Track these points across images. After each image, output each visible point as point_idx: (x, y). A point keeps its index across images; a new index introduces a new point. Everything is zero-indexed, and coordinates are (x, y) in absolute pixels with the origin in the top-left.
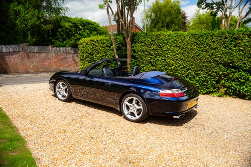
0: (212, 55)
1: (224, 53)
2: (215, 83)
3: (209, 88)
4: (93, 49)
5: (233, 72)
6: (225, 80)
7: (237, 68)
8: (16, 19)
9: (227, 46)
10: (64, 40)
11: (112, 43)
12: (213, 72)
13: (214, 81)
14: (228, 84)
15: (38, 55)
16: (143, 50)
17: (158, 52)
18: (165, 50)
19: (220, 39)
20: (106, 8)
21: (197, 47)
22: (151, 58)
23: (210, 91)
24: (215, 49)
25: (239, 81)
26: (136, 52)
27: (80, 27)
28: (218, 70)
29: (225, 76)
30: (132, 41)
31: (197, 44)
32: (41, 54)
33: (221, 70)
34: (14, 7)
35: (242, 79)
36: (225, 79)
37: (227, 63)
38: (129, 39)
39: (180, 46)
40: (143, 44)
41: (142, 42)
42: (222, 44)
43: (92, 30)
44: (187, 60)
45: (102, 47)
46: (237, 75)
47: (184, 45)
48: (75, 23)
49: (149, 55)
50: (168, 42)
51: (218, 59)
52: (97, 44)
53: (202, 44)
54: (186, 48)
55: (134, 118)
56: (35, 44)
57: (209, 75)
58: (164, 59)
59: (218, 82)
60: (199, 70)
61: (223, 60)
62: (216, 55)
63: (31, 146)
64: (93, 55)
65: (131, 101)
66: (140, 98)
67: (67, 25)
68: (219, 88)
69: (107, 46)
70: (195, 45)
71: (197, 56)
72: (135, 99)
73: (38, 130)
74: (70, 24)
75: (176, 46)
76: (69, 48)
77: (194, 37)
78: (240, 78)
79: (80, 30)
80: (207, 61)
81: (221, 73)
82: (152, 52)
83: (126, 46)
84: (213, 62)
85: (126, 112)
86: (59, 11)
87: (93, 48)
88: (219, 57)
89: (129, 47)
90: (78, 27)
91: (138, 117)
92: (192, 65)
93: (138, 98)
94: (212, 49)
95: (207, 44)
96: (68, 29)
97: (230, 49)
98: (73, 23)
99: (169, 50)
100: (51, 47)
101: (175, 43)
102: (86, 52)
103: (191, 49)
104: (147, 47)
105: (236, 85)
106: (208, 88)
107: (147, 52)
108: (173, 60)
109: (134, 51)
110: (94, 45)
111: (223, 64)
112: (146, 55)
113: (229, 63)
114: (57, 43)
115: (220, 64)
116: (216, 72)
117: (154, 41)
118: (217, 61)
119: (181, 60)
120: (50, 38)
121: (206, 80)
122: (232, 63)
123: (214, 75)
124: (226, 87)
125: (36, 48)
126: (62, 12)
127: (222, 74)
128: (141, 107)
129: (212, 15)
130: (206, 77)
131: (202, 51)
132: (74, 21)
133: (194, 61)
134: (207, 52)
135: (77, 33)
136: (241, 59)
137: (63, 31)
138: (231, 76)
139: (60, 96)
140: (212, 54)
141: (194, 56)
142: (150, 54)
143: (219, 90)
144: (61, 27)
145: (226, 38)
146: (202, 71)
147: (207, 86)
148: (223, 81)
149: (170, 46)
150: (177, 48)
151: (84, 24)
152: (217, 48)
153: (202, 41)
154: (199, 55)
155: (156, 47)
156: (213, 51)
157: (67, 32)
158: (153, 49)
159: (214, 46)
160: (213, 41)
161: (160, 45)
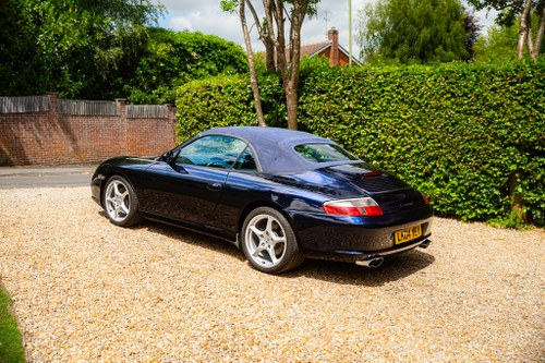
0: (490, 123)
1: (519, 119)
2: (497, 192)
3: (485, 207)
4: (210, 108)
6: (524, 187)
8: (38, 32)
9: (529, 100)
10: (153, 86)
11: (252, 93)
12: (493, 165)
13: (497, 188)
14: (532, 197)
15: (85, 122)
16: (325, 111)
17: (358, 114)
18: (376, 112)
19: (512, 84)
21: (453, 103)
22: (343, 130)
23: (485, 214)
24: (496, 108)
26: (307, 116)
27: (194, 54)
28: (504, 160)
29: (525, 175)
30: (300, 88)
31: (453, 95)
32: (94, 121)
33: (513, 160)
34: (33, 6)
36: (525, 183)
37: (528, 142)
38: (290, 84)
39: (413, 102)
40: (324, 96)
41: (322, 92)
42: (516, 95)
43: (223, 62)
44: (429, 134)
45: (230, 104)
47: (421, 97)
48: (181, 45)
49: (339, 122)
50: (383, 92)
51: (504, 132)
52: (217, 96)
53: (465, 94)
54: (426, 106)
55: (268, 265)
56: (82, 95)
57: (483, 172)
58: (373, 134)
59: (505, 191)
60: (459, 162)
61: (519, 135)
62: (499, 123)
63: (20, 309)
64: (208, 123)
65: (262, 225)
66: (281, 216)
67: (161, 50)
68: (509, 207)
69: (241, 101)
70: (447, 99)
71: (453, 125)
72: (271, 219)
73: (46, 280)
74: (169, 47)
75: (402, 101)
76: (165, 107)
77: (447, 79)
79: (192, 61)
80: (477, 139)
81: (513, 167)
82: (347, 116)
83: (284, 100)
84: (492, 141)
85: (251, 249)
86: (142, 15)
87: (209, 105)
88: (506, 127)
89: (291, 103)
90: (189, 55)
91: (276, 261)
92: (441, 147)
93: (278, 218)
94: (491, 107)
95: (477, 96)
96: (163, 60)
97: (536, 107)
98: (177, 46)
99: (385, 111)
100: (119, 104)
101: (398, 93)
102: (194, 115)
103: (438, 108)
104: (336, 103)
106: (481, 207)
107: (334, 115)
108: (396, 136)
109: (304, 112)
110: (211, 97)
111: (518, 146)
112: (331, 122)
113: (533, 143)
114: (136, 93)
115: (510, 144)
116: (500, 166)
117: (350, 88)
118: (503, 138)
119: (414, 135)
120: (120, 80)
121: (475, 186)
122: (542, 143)
123: (495, 172)
124: (527, 204)
125: (82, 106)
126: (149, 16)
127: (515, 171)
128: (284, 239)
130: (476, 179)
131: (465, 112)
132: (178, 41)
133: (444, 138)
134: (476, 114)
135: (186, 70)
137: (152, 65)
138: (539, 177)
139: (112, 214)
140: (490, 121)
141: (445, 125)
142: (341, 121)
143: (510, 210)
144: (148, 54)
145: (526, 79)
146: (466, 161)
147: (479, 200)
148: (520, 190)
149: (389, 102)
150: (405, 107)
151: (202, 47)
152: (501, 105)
153: (466, 87)
154: (456, 123)
155: (356, 104)
156: (492, 112)
157: (160, 68)
158: (349, 109)
159: (494, 99)
160: (493, 89)
161: (363, 99)
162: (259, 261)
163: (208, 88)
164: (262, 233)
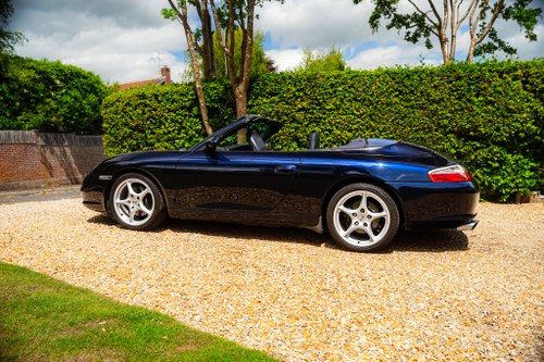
0: (434, 115)
1: (457, 110)
4: (146, 116)
5: (477, 148)
7: (484, 139)
9: (464, 95)
10: (16, 113)
11: (196, 98)
16: (277, 112)
17: (312, 113)
18: (330, 110)
21: (401, 100)
22: (296, 128)
24: (438, 102)
25: (489, 166)
27: (58, 82)
28: (446, 145)
30: (249, 91)
31: (401, 92)
33: (452, 145)
37: (464, 129)
38: (241, 88)
39: (364, 100)
40: (276, 98)
41: (272, 95)
42: (453, 91)
43: (86, 90)
44: (381, 127)
45: (170, 111)
46: (483, 153)
47: (371, 95)
48: (44, 72)
49: (292, 122)
50: (335, 92)
51: (446, 122)
52: (154, 104)
53: (412, 92)
54: (377, 102)
55: (364, 244)
58: (329, 130)
61: (457, 124)
62: (441, 114)
64: (143, 132)
67: (24, 75)
69: (183, 108)
70: (396, 96)
71: (402, 118)
72: (366, 195)
74: (32, 73)
75: (355, 99)
76: (33, 132)
77: (393, 79)
78: (492, 160)
79: (56, 88)
80: (423, 129)
81: (453, 151)
82: (300, 116)
83: (233, 106)
84: (436, 130)
85: (341, 231)
87: (144, 113)
88: (447, 118)
89: (241, 107)
91: (376, 239)
94: (434, 101)
95: (422, 92)
96: (26, 87)
98: (40, 73)
99: (338, 109)
101: (351, 93)
102: (126, 125)
103: (388, 105)
104: (287, 103)
105: (483, 174)
107: (287, 115)
108: (350, 131)
110: (146, 106)
113: (468, 130)
115: (451, 132)
117: (302, 90)
118: (446, 127)
119: (367, 129)
122: (475, 128)
131: (412, 107)
132: (41, 68)
133: (395, 129)
134: (422, 108)
135: (50, 96)
136: (490, 121)
138: (473, 157)
139: (125, 218)
140: (434, 113)
141: (396, 119)
142: (294, 120)
144: (7, 80)
145: (459, 78)
149: (342, 100)
150: (358, 105)
151: (66, 75)
152: (442, 99)
153: (412, 86)
154: (405, 116)
155: (309, 104)
156: (435, 106)
157: (22, 94)
158: (303, 109)
159: (435, 95)
160: (435, 86)
161: (316, 99)
162: (353, 242)
163: (143, 97)
164: (355, 211)
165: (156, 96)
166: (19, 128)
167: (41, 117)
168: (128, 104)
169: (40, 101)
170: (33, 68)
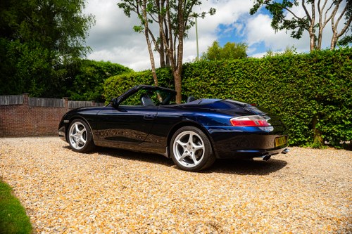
0: (300, 87)
1: (317, 83)
2: (307, 128)
3: (299, 137)
5: (333, 110)
6: (321, 123)
7: (338, 104)
8: (17, 62)
9: (321, 72)
10: (84, 91)
11: (153, 79)
12: (303, 111)
13: (306, 125)
14: (326, 129)
15: (45, 110)
16: (199, 87)
17: (220, 87)
18: (231, 85)
19: (310, 64)
20: (144, 30)
21: (277, 77)
23: (300, 142)
24: (303, 78)
25: (342, 123)
26: (188, 90)
27: (107, 73)
28: (310, 108)
29: (321, 116)
30: (182, 74)
31: (277, 72)
32: (50, 110)
33: (314, 108)
34: (15, 47)
35: (347, 120)
36: (322, 121)
37: (322, 96)
38: (177, 72)
39: (252, 78)
40: (198, 78)
41: (196, 76)
42: (314, 70)
44: (264, 96)
46: (338, 114)
47: (257, 75)
48: (100, 68)
49: (207, 93)
50: (234, 73)
51: (308, 91)
52: (131, 83)
53: (284, 71)
54: (261, 79)
56: (43, 96)
57: (298, 116)
58: (230, 97)
59: (311, 126)
60: (282, 111)
61: (317, 92)
62: (305, 86)
66: (201, 132)
67: (89, 70)
68: (313, 136)
70: (274, 74)
71: (278, 90)
74: (93, 69)
75: (246, 77)
76: (91, 102)
77: (272, 63)
78: (345, 119)
79: (106, 77)
80: (293, 97)
81: (315, 112)
82: (212, 89)
83: (173, 82)
84: (302, 97)
85: (178, 157)
86: (77, 52)
87: (125, 88)
88: (310, 88)
89: (177, 84)
90: (104, 74)
91: (197, 163)
92: (272, 103)
93: (198, 133)
94: (300, 77)
95: (291, 71)
96: (89, 76)
97: (325, 76)
98: (98, 68)
99: (236, 84)
100: (64, 100)
101: (244, 73)
103: (268, 80)
104: (205, 81)
105: (338, 129)
106: (297, 137)
107: (204, 88)
109: (185, 89)
110: (127, 84)
111: (316, 99)
112: (203, 93)
113: (326, 96)
114: (74, 95)
115: (312, 99)
116: (307, 111)
117: (214, 72)
118: (308, 95)
119: (255, 97)
120: (64, 88)
121: (293, 125)
122: (331, 96)
123: (304, 116)
124: (323, 133)
125: (43, 101)
126: (81, 53)
127: (316, 114)
128: (202, 146)
129: (294, 37)
130: (293, 120)
131: (285, 81)
132: (98, 65)
133: (274, 97)
134: (292, 82)
135: (102, 82)
136: (342, 91)
137: (82, 79)
138: (330, 116)
139: (74, 145)
140: (300, 86)
141: (273, 90)
142: (209, 91)
143: (314, 138)
144: (80, 73)
145: (319, 61)
146: (287, 110)
147: (295, 133)
148: (319, 125)
149: (238, 79)
150: (248, 81)
151: (112, 69)
152: (306, 76)
153: (284, 67)
154: (280, 88)
155: (218, 81)
156: (301, 80)
157: (88, 81)
158: (213, 84)
159: (301, 73)
160: (301, 67)
161: (223, 78)
162: (184, 164)
163: (125, 78)
164: (186, 144)
165: (132, 78)
166: (84, 99)
167: (96, 93)
168: (117, 83)
169: (97, 84)
170: (93, 65)
